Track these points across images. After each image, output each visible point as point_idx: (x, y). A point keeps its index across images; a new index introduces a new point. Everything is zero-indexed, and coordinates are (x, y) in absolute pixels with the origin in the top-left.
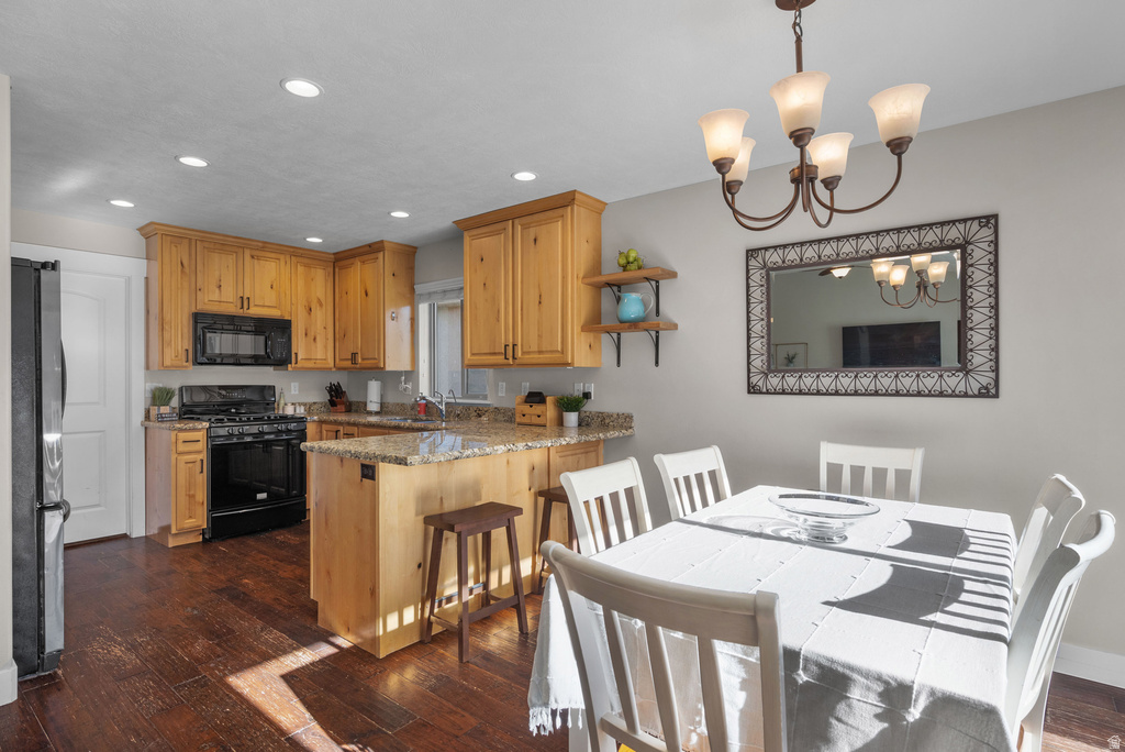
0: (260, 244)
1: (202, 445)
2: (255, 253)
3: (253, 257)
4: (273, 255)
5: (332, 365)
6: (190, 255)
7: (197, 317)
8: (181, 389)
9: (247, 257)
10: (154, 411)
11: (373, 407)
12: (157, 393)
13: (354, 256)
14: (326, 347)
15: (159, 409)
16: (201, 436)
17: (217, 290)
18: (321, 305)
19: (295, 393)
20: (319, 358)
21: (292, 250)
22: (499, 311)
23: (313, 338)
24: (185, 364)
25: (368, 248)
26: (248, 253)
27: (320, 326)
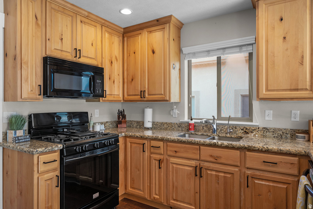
0: (86, 14)
1: (57, 164)
2: (84, 19)
3: (81, 22)
4: (93, 23)
5: (122, 99)
6: (42, 12)
7: (46, 60)
8: (30, 116)
9: (79, 22)
10: (11, 135)
11: (148, 125)
12: (14, 119)
13: (142, 29)
14: (119, 87)
15: (15, 133)
16: (56, 156)
17: (60, 41)
18: (117, 60)
19: (98, 116)
20: (116, 94)
21: (103, 22)
22: (303, 57)
23: (113, 81)
24: (38, 97)
25: (156, 22)
26: (79, 18)
27: (116, 74)
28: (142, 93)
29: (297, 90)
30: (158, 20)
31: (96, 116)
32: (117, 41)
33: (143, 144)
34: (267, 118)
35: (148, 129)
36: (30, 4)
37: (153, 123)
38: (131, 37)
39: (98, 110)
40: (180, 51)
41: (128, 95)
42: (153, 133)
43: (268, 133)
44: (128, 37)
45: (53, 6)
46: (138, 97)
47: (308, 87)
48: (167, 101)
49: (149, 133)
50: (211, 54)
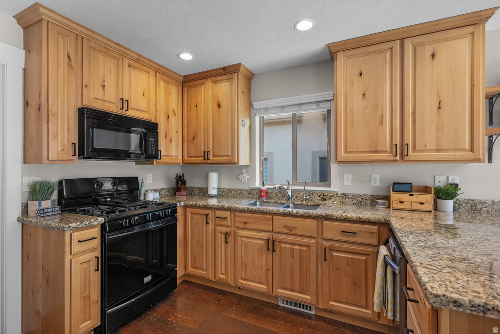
0: (136, 56)
1: (97, 243)
2: (132, 63)
3: (129, 66)
4: (145, 68)
5: (181, 161)
6: (77, 51)
7: (82, 112)
8: (60, 183)
9: (126, 66)
10: (33, 206)
12: (37, 187)
13: (205, 78)
14: (177, 147)
15: (40, 205)
16: (96, 232)
17: (101, 88)
18: (175, 114)
19: (151, 182)
20: (173, 155)
21: (158, 67)
22: (382, 116)
23: (170, 139)
24: (71, 158)
25: (222, 71)
26: (126, 61)
27: (174, 130)
28: (206, 154)
29: (377, 152)
30: (224, 69)
31: (148, 182)
32: (174, 91)
33: (207, 215)
34: (346, 183)
35: (213, 197)
36: (61, 40)
37: (219, 189)
38: (192, 87)
39: (151, 175)
40: (250, 105)
41: (189, 157)
42: (219, 202)
43: (347, 200)
44: (188, 87)
45: (92, 44)
46: (201, 159)
47: (388, 150)
48: (235, 163)
49: (213, 202)
50: (285, 110)
